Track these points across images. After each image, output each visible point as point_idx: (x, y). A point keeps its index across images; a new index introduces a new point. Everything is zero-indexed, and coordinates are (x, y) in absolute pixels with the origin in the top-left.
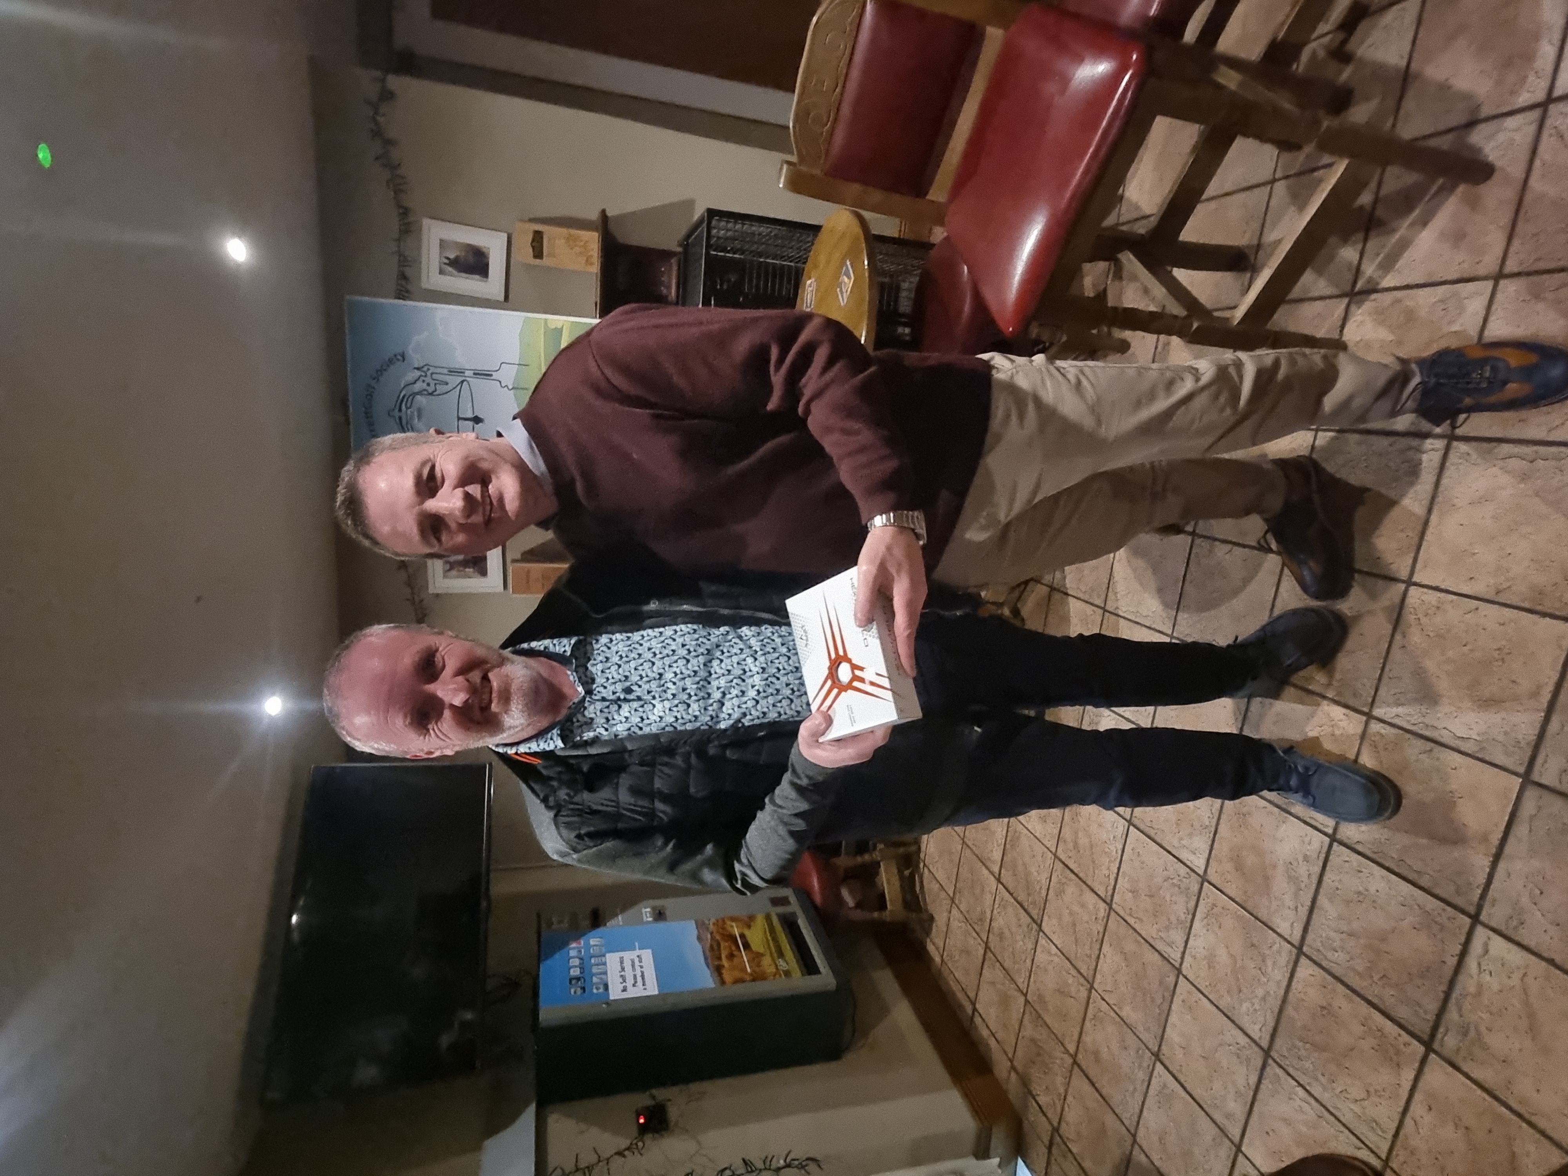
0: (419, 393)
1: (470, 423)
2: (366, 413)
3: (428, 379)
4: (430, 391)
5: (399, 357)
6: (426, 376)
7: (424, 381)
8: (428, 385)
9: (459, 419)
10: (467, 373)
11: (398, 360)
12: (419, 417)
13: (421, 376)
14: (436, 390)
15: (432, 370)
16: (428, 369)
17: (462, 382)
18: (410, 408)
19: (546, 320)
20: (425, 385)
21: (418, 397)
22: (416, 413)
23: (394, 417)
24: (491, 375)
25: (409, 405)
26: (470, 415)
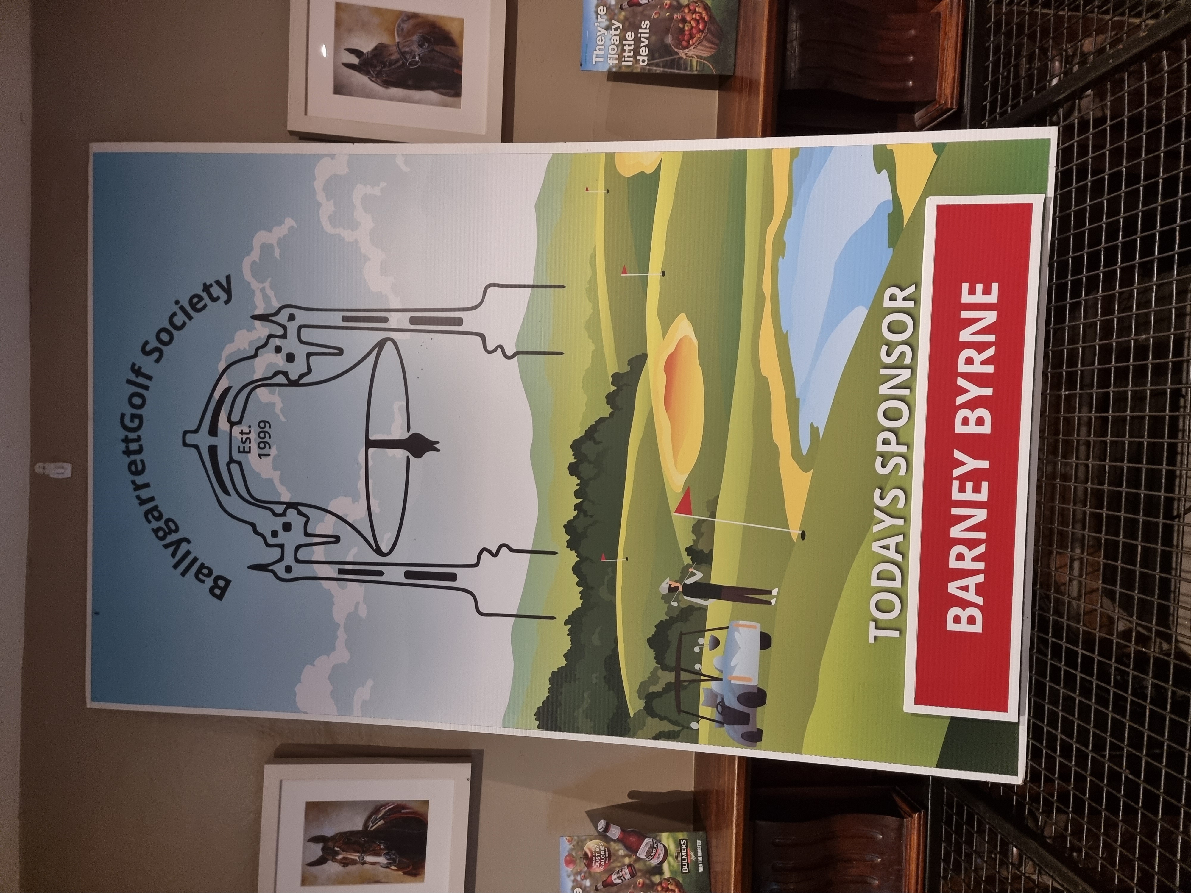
0: (265, 382)
1: (401, 454)
2: (126, 440)
3: (291, 345)
4: (294, 376)
5: (216, 291)
6: (284, 336)
7: (278, 350)
8: (290, 358)
9: (370, 444)
10: (396, 320)
11: (214, 299)
12: (264, 445)
13: (270, 336)
14: (310, 370)
15: (302, 318)
16: (292, 318)
17: (381, 344)
18: (240, 422)
19: (610, 158)
20: (279, 360)
21: (262, 393)
22: (253, 436)
23: (196, 447)
24: (459, 322)
25: (235, 418)
26: (399, 433)
